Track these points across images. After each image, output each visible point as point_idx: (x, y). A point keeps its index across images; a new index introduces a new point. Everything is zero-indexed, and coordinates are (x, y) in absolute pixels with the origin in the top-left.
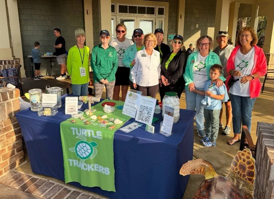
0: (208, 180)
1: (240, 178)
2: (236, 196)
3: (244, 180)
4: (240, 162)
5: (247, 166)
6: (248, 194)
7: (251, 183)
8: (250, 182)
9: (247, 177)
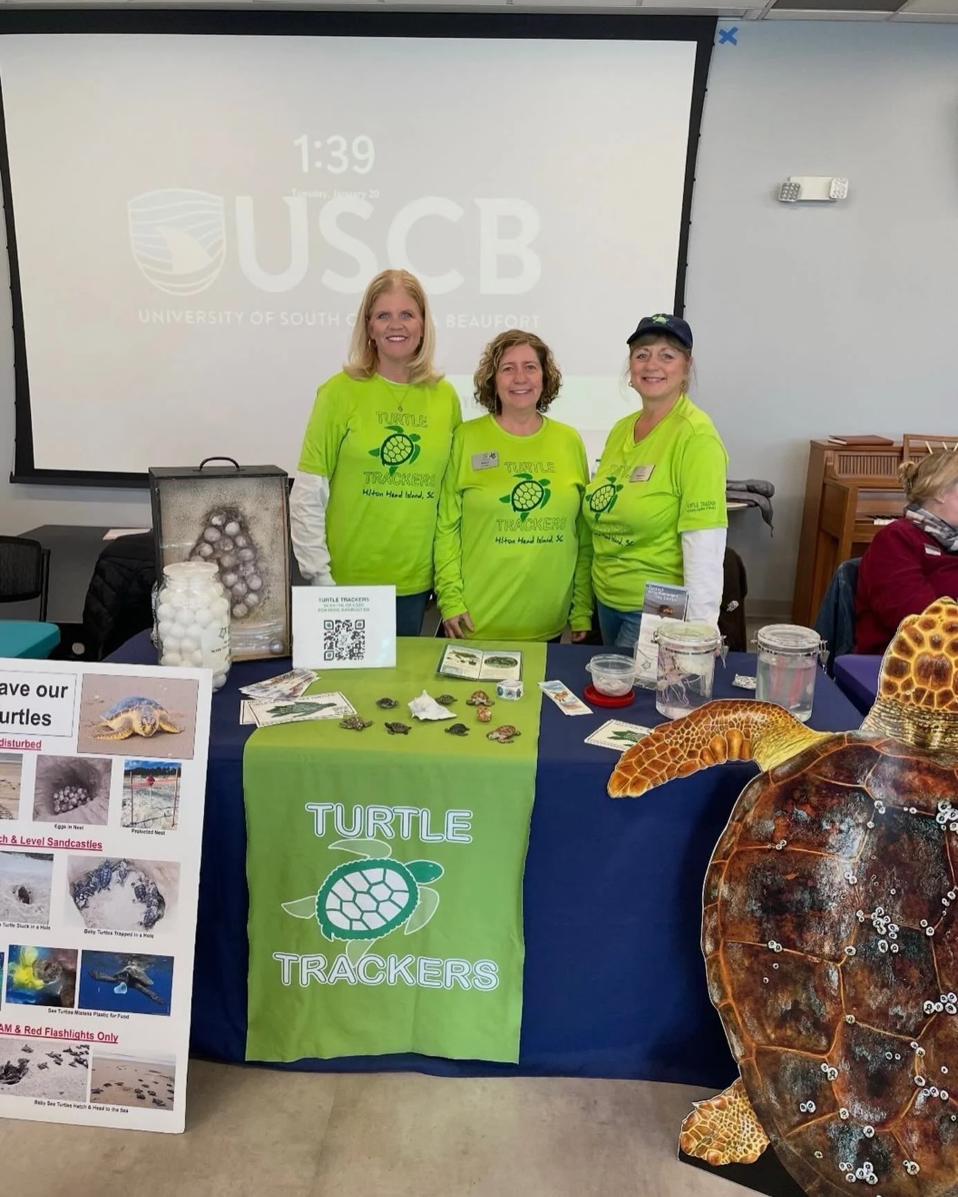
0: (773, 770)
1: (929, 713)
2: (921, 780)
5: (953, 660)
9: (956, 698)
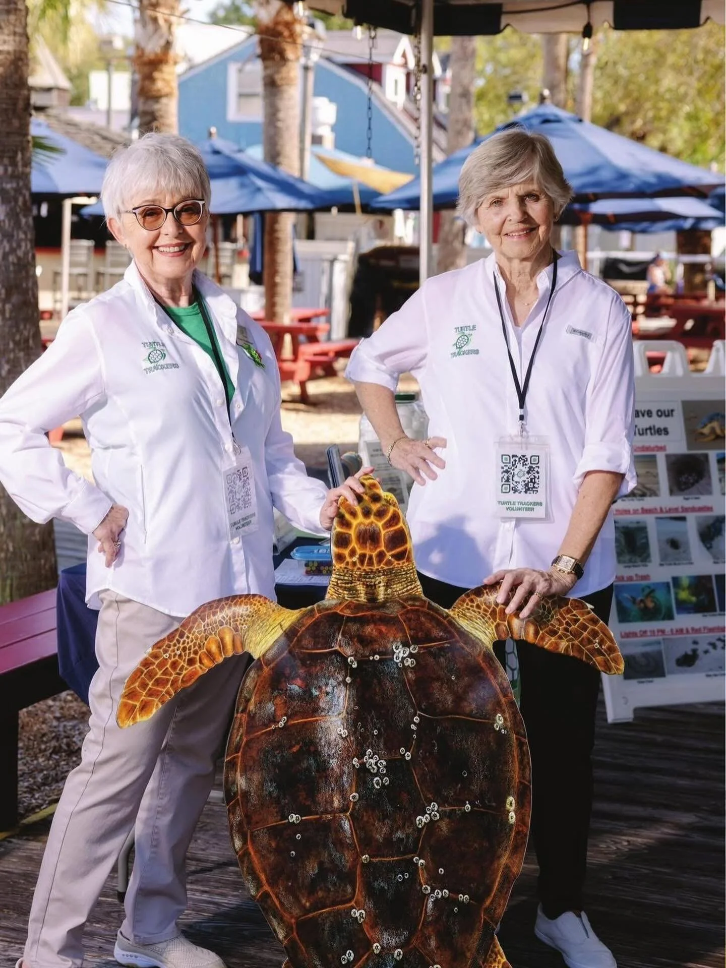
0: (264, 655)
1: (372, 572)
2: (377, 630)
3: (386, 568)
4: (356, 527)
5: (380, 524)
6: (407, 600)
7: (406, 564)
8: (404, 563)
9: (388, 556)
